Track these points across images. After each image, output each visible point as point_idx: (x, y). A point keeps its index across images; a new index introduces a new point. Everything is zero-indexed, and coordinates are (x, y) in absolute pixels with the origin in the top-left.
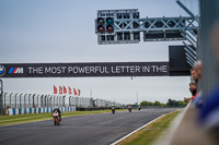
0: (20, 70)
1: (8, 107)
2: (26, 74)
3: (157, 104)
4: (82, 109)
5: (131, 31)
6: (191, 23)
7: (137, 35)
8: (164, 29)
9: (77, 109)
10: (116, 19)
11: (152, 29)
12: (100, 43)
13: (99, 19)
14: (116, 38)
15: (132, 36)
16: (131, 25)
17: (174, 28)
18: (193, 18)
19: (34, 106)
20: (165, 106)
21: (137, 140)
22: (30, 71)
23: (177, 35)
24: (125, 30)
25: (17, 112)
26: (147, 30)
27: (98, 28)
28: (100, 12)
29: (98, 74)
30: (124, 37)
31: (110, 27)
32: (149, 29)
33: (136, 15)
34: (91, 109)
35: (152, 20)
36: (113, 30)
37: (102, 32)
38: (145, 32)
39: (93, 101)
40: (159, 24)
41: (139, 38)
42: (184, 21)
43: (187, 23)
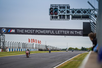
0: (13, 31)
1: (7, 48)
2: (16, 33)
3: (76, 49)
4: (41, 50)
5: (66, 14)
6: (94, 12)
7: (68, 16)
8: (81, 14)
9: (39, 50)
10: (59, 9)
11: (76, 14)
12: (51, 20)
13: (51, 8)
14: (58, 18)
15: (66, 17)
16: (66, 11)
17: (86, 14)
18: (95, 9)
19: (19, 48)
20: (80, 50)
21: (66, 66)
22: (18, 31)
23: (87, 17)
24: (63, 14)
25: (11, 50)
26: (73, 14)
27: (50, 12)
28: (51, 5)
29: (49, 34)
30: (62, 17)
31: (56, 12)
32: (74, 14)
33: (68, 7)
34: (45, 50)
35: (76, 10)
36: (57, 14)
37: (52, 14)
38: (72, 15)
39: (46, 47)
40: (79, 12)
41: (69, 18)
42: (90, 11)
43: (92, 12)
